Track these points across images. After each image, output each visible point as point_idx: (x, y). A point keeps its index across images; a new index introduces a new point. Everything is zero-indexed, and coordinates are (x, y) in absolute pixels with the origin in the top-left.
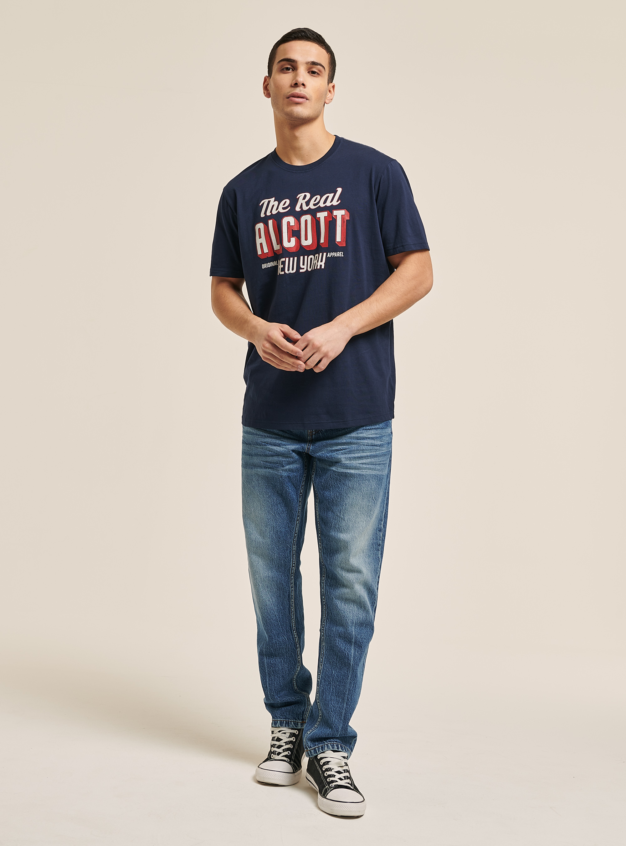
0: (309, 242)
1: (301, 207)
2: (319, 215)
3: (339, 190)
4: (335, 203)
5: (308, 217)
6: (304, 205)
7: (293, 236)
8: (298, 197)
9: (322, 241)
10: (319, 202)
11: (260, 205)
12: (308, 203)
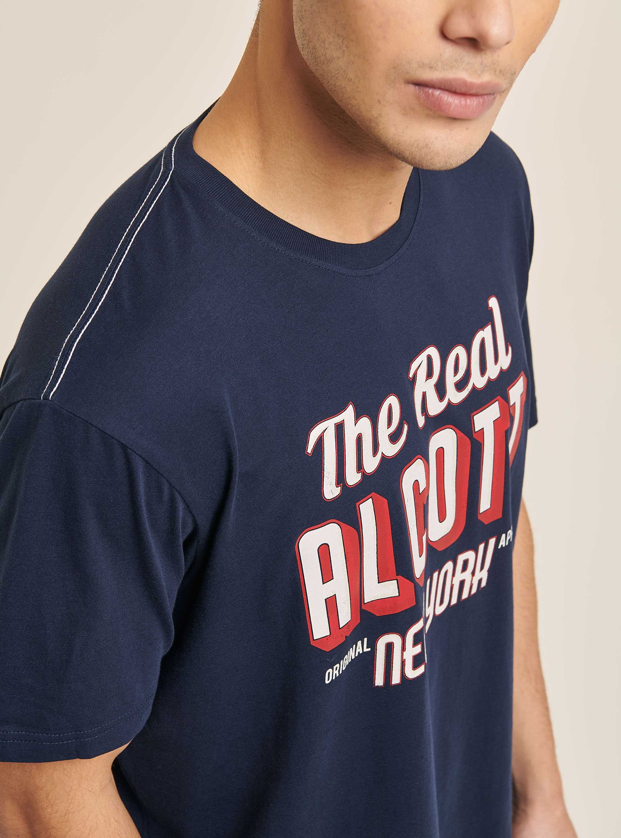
1: (424, 407)
2: (479, 421)
3: (496, 307)
4: (504, 360)
5: (447, 438)
6: (432, 397)
8: (411, 376)
9: (485, 504)
10: (468, 374)
12: (441, 387)
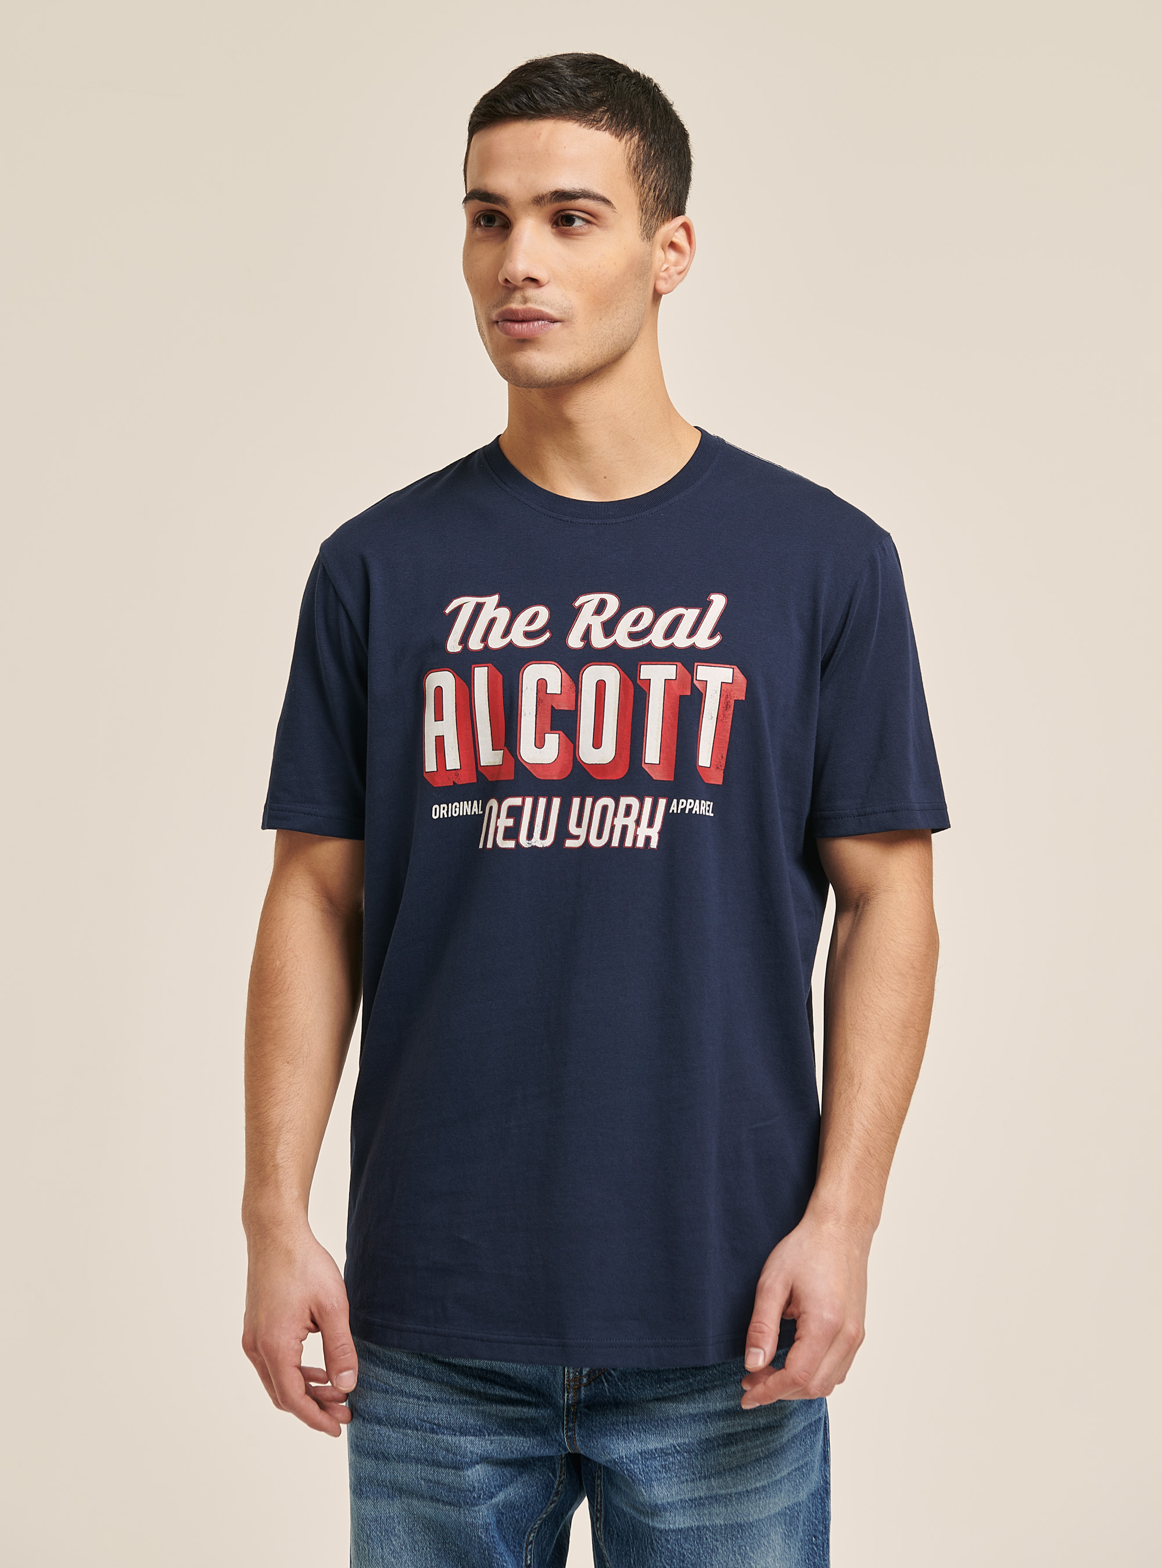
0: (606, 754)
1: (586, 636)
2: (647, 671)
3: (718, 602)
4: (703, 640)
5: (611, 675)
6: (596, 631)
7: (553, 729)
8: (576, 604)
11: (447, 611)
12: (609, 628)
